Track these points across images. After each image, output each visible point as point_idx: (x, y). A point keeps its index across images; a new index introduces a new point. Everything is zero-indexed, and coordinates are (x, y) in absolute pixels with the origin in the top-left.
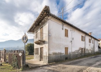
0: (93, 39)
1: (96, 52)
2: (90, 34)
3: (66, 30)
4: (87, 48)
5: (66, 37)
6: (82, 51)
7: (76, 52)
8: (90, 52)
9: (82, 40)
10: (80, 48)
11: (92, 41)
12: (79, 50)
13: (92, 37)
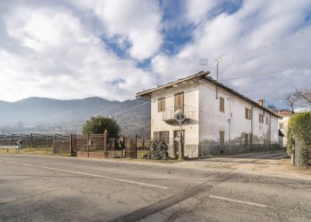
0: (266, 115)
1: (274, 145)
2: (260, 104)
3: (221, 98)
4: (255, 134)
5: (221, 113)
6: (246, 141)
7: (237, 142)
8: (261, 143)
9: (247, 117)
10: (243, 133)
11: (265, 119)
12: (242, 138)
13: (264, 110)
